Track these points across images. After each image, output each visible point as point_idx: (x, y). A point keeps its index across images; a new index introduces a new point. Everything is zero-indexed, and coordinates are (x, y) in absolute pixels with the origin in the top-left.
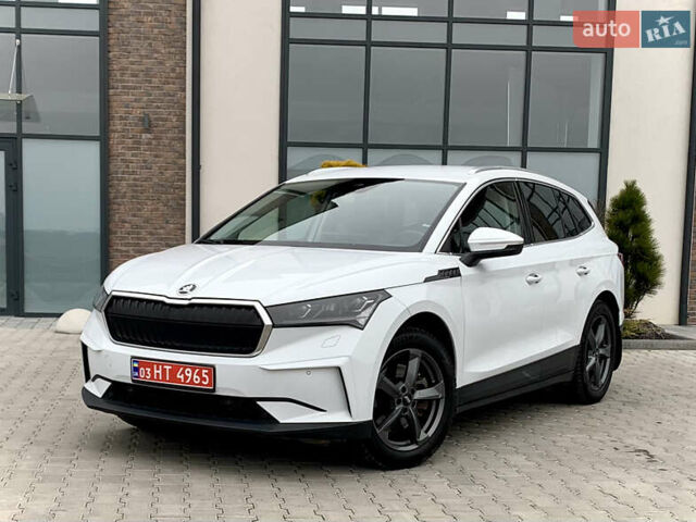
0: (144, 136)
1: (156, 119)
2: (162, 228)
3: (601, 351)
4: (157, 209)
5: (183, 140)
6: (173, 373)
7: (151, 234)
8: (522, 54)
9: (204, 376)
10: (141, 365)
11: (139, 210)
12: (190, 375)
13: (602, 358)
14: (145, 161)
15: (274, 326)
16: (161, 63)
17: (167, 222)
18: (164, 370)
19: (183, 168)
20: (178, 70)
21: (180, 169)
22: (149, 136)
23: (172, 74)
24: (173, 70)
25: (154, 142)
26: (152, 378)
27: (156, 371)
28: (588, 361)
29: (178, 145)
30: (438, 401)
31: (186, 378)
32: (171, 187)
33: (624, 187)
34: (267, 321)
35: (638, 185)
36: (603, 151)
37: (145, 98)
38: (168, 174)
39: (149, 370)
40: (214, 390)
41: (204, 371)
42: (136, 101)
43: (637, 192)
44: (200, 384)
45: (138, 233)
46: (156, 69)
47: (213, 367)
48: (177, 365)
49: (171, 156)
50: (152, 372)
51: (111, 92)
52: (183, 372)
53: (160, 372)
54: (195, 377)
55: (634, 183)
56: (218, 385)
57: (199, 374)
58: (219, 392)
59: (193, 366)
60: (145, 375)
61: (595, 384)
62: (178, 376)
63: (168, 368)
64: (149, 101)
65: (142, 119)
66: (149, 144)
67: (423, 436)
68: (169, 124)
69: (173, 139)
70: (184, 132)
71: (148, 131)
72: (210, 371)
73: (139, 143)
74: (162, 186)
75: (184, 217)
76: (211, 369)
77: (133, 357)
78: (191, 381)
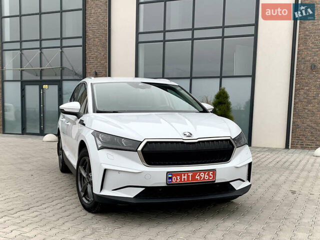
1: (99, 73)
6: (193, 176)
9: (210, 175)
12: (203, 176)
18: (188, 176)
26: (181, 180)
27: (183, 177)
31: (201, 177)
37: (96, 66)
39: (179, 177)
40: (215, 181)
41: (211, 173)
42: (93, 67)
44: (209, 179)
46: (99, 56)
48: (195, 172)
50: (181, 178)
51: (86, 64)
52: (199, 175)
53: (186, 177)
54: (206, 176)
57: (208, 174)
59: (204, 171)
60: (176, 180)
62: (196, 177)
63: (190, 174)
72: (214, 172)
76: (214, 171)
77: (168, 172)
78: (204, 179)
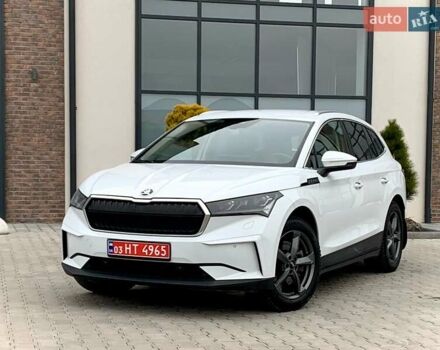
0: (32, 85)
1: (43, 73)
2: (47, 154)
3: (395, 236)
4: (43, 140)
5: (63, 88)
6: (140, 249)
7: (38, 158)
8: (309, 28)
9: (162, 250)
10: (115, 244)
11: (29, 140)
12: (152, 250)
13: (396, 241)
14: (33, 104)
15: (211, 215)
16: (44, 31)
17: (51, 150)
18: (133, 248)
19: (63, 109)
20: (58, 36)
21: (60, 109)
22: (35, 85)
23: (53, 39)
24: (54, 36)
25: (40, 90)
26: (124, 253)
27: (126, 249)
28: (388, 242)
29: (58, 93)
30: (310, 265)
31: (149, 252)
32: (53, 123)
33: (388, 124)
34: (207, 212)
35: (398, 123)
36: (368, 98)
37: (33, 57)
38: (51, 113)
39: (121, 247)
40: (170, 259)
41: (163, 247)
42: (26, 58)
43: (397, 128)
44: (160, 255)
45: (28, 158)
46: (41, 35)
47: (169, 244)
48: (142, 244)
49: (53, 99)
50: (124, 249)
52: (147, 248)
53: (130, 249)
54: (156, 251)
55: (395, 121)
56: (173, 256)
57: (159, 249)
58: (173, 261)
59: (154, 244)
60: (118, 251)
61: (392, 259)
62: (143, 251)
63: (136, 246)
64: (36, 59)
65: (31, 73)
66: (35, 91)
67: (302, 289)
68: (51, 76)
69: (55, 87)
70: (63, 83)
71: (34, 81)
72: (167, 247)
73: (28, 90)
74: (46, 122)
75: (64, 145)
76: (168, 245)
77: (109, 239)
78: (153, 254)
